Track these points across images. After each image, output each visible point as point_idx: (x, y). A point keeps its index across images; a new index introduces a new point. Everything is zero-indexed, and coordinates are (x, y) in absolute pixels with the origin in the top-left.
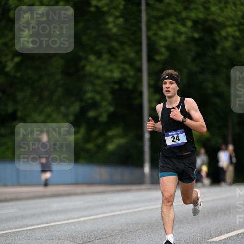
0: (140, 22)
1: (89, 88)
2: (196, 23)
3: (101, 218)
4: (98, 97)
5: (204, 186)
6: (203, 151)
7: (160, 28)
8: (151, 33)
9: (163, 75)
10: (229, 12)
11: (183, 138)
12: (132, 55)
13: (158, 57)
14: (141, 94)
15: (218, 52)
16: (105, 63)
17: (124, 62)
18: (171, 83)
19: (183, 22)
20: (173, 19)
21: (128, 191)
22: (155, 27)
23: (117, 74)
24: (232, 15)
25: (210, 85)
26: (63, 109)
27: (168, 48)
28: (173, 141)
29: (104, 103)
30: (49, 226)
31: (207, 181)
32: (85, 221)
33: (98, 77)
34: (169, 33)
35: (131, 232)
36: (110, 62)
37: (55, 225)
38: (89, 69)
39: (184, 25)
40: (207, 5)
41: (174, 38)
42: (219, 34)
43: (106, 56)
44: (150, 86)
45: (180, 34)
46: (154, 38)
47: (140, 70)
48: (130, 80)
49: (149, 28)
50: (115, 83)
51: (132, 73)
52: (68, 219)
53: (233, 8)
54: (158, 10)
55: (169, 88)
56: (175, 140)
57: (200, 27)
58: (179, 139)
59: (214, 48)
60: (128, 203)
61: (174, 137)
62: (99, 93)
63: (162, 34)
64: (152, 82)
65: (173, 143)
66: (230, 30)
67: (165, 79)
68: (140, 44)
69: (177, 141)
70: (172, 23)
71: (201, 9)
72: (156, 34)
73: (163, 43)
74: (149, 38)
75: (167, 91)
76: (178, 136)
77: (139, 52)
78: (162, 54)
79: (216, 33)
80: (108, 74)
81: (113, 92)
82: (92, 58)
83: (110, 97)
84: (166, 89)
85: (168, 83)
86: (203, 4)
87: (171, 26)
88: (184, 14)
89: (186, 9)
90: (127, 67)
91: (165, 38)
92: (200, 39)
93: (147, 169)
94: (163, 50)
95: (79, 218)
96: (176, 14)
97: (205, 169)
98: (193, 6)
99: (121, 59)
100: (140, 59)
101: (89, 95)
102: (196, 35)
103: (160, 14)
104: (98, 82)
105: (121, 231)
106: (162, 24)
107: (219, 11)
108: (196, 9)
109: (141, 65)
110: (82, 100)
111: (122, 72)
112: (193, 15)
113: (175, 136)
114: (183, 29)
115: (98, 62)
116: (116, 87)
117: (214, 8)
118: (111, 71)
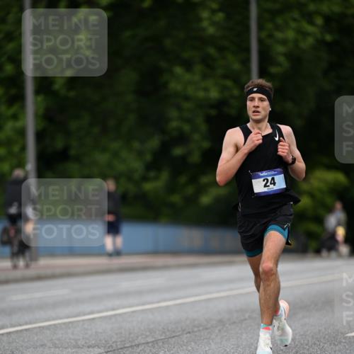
0: (248, 18)
1: (173, 113)
2: (328, 19)
3: (192, 302)
4: (187, 128)
5: (340, 256)
6: (339, 206)
7: (278, 28)
8: (264, 34)
9: (249, 87)
11: (280, 183)
12: (236, 66)
13: (274, 70)
16: (197, 78)
17: (225, 77)
18: (261, 100)
19: (309, 18)
20: (296, 14)
21: (230, 263)
22: (270, 26)
23: (214, 94)
26: (136, 145)
27: (289, 56)
28: (265, 186)
29: (196, 137)
30: (115, 315)
31: (344, 249)
32: (167, 307)
33: (187, 98)
34: (290, 34)
35: (234, 323)
36: (205, 77)
37: (125, 313)
38: (174, 86)
39: (311, 23)
41: (296, 42)
43: (198, 68)
45: (305, 34)
46: (268, 41)
49: (261, 27)
50: (212, 106)
51: (236, 92)
52: (143, 304)
55: (258, 107)
56: (269, 184)
57: (334, 25)
58: (274, 184)
60: (231, 281)
61: (268, 180)
62: (188, 121)
63: (279, 35)
65: (266, 189)
68: (248, 50)
69: (272, 186)
70: (295, 20)
72: (271, 36)
73: (280, 49)
74: (260, 41)
75: (254, 112)
76: (273, 179)
77: (246, 62)
78: (279, 65)
80: (201, 94)
81: (209, 120)
82: (178, 70)
83: (204, 127)
84: (254, 109)
85: (257, 100)
87: (293, 25)
88: (312, 7)
90: (229, 83)
91: (284, 42)
92: (335, 43)
94: (282, 59)
95: (158, 302)
96: (301, 6)
97: (341, 232)
99: (219, 72)
100: (248, 72)
101: (174, 124)
102: (328, 38)
103: (277, 6)
104: (187, 105)
105: (221, 321)
106: (279, 21)
110: (163, 131)
111: (222, 91)
112: (325, 8)
113: (270, 178)
114: (310, 28)
115: (188, 76)
116: (213, 112)
118: (206, 90)
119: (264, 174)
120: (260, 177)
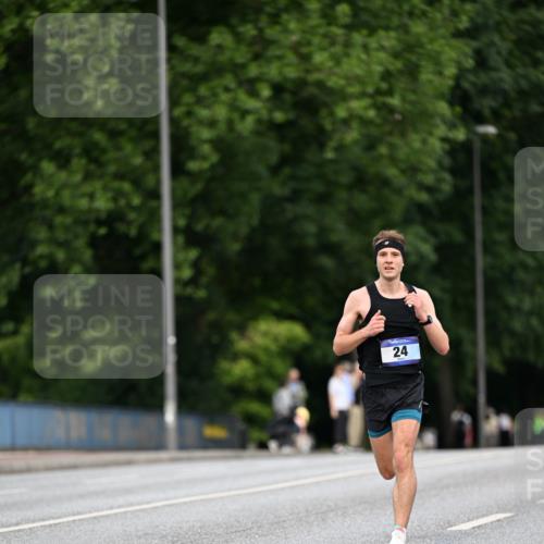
1: (42, 233)
2: (278, 89)
4: (61, 255)
6: (294, 374)
7: (200, 101)
8: (179, 111)
9: (378, 240)
10: (354, 65)
11: (414, 352)
12: (138, 160)
13: (193, 166)
14: (157, 247)
15: (330, 155)
16: (78, 177)
17: (119, 176)
18: (395, 254)
19: (251, 87)
20: (229, 80)
21: (129, 463)
22: (188, 98)
23: (102, 204)
24: (359, 71)
25: (311, 228)
27: (217, 144)
28: (396, 355)
33: (62, 210)
34: (221, 112)
36: (88, 177)
39: (254, 94)
40: (304, 50)
41: (230, 124)
42: (332, 114)
43: (78, 163)
44: (176, 230)
45: (244, 113)
46: (185, 122)
47: (155, 195)
48: (132, 216)
49: (173, 102)
50: (99, 223)
51: (136, 201)
53: (364, 56)
54: (196, 60)
55: (391, 263)
56: (399, 353)
57: (287, 97)
58: (406, 354)
59: (322, 146)
62: (64, 245)
63: (204, 113)
64: (182, 222)
65: (396, 360)
66: (356, 105)
67: (382, 246)
68: (156, 135)
69: (403, 356)
70: (227, 89)
71: (291, 57)
72: (189, 114)
73: (206, 134)
75: (386, 268)
76: (405, 348)
77: (152, 154)
78: (204, 158)
79: (324, 112)
80: (83, 203)
81: (94, 242)
82: (48, 167)
83: (88, 254)
84: (385, 265)
85: (389, 255)
86: (295, 48)
87: (224, 97)
88: (253, 70)
89: (257, 57)
90: (126, 186)
91: (212, 124)
92: (289, 124)
93: (170, 415)
94: (206, 148)
95: (17, 524)
96: (237, 69)
98: (273, 51)
99: (112, 168)
100: (157, 169)
101: (41, 250)
102: (279, 116)
103: (199, 69)
104: (59, 220)
106: (203, 90)
107: (330, 64)
108: (280, 58)
109: (158, 182)
110: (25, 262)
111: (115, 199)
112: (273, 71)
113: (401, 347)
114: (252, 104)
115: (63, 176)
116: (103, 231)
117: (319, 58)
118: (91, 196)
119: (395, 341)
120: (389, 345)
